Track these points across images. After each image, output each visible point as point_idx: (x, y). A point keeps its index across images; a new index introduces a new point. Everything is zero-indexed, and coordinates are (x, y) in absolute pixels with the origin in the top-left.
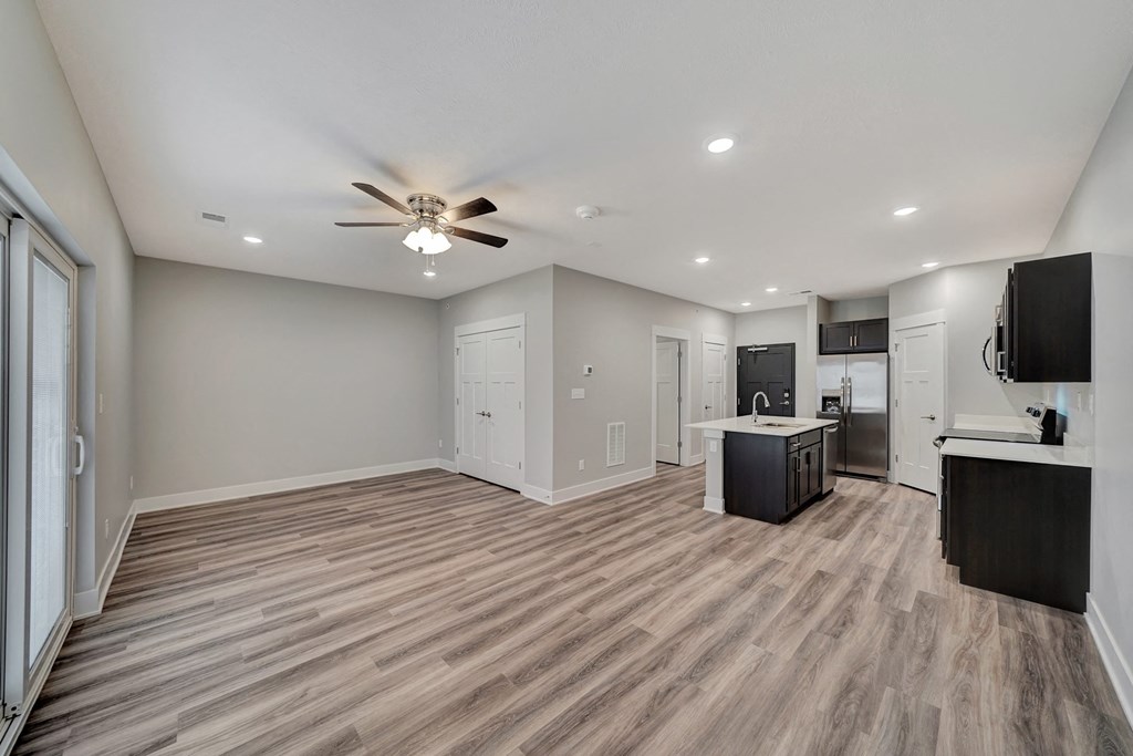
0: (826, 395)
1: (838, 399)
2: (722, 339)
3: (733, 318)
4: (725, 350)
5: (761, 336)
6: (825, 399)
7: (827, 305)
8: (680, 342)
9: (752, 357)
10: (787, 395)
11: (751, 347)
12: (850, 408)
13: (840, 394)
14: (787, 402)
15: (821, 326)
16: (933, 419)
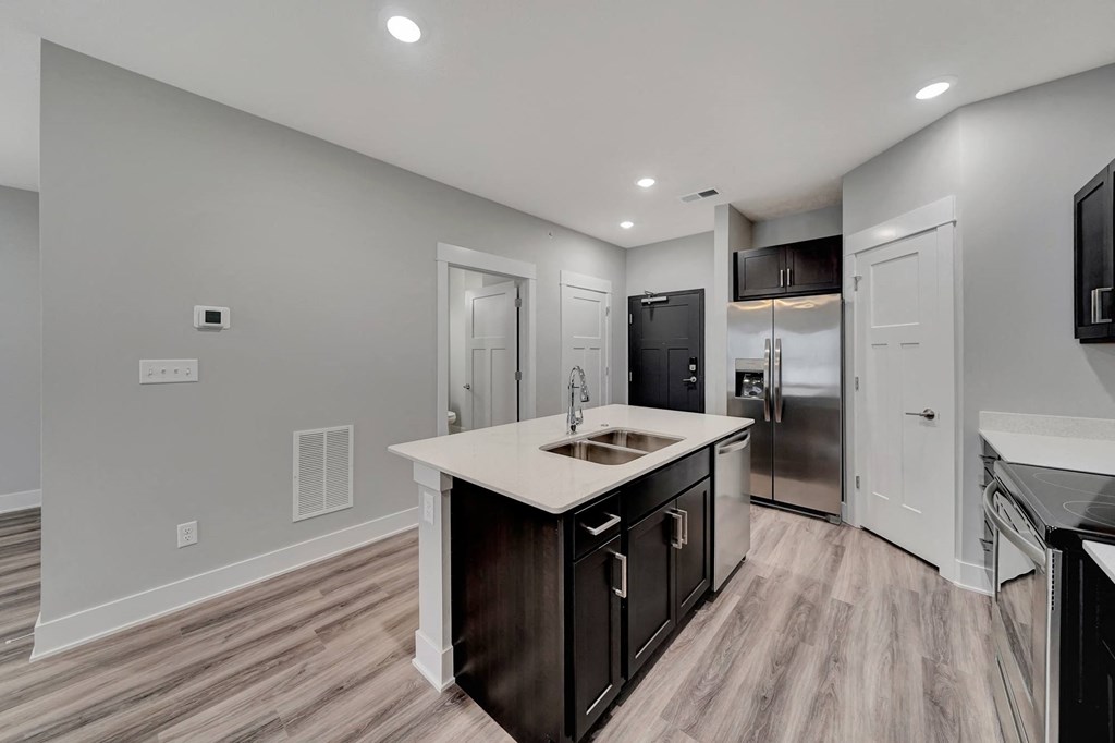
0: (744, 368)
1: (759, 375)
2: (603, 284)
3: (621, 255)
4: (607, 301)
5: (660, 279)
6: (740, 376)
7: (747, 224)
8: (519, 282)
9: (647, 311)
10: (693, 368)
11: (646, 296)
12: (778, 391)
13: (762, 367)
14: (693, 379)
15: (735, 255)
16: (931, 417)
